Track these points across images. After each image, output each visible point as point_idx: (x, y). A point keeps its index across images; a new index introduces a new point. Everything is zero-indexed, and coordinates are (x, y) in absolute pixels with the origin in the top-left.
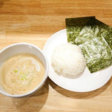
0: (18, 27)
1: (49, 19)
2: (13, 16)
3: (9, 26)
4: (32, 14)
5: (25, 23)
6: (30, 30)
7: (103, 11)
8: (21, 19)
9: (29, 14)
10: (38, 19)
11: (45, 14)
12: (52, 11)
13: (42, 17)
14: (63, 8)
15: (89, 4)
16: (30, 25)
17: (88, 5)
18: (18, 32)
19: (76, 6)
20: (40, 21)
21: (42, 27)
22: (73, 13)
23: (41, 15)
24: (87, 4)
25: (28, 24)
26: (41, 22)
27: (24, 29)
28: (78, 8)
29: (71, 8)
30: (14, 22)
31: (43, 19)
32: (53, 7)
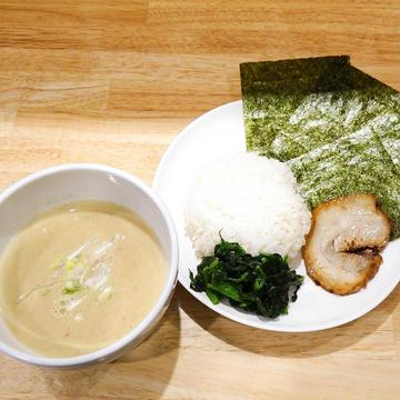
0: (61, 95)
1: (177, 66)
2: (47, 52)
3: (31, 89)
4: (115, 48)
5: (92, 80)
6: (105, 106)
7: (376, 39)
8: (74, 66)
9: (105, 46)
10: (138, 67)
11: (163, 47)
12: (187, 38)
13: (152, 57)
14: (230, 26)
15: (326, 12)
16: (107, 88)
17: (320, 18)
18: (63, 112)
19: (277, 17)
20: (145, 74)
21: (149, 94)
22: (264, 46)
23: (146, 52)
24: (319, 15)
25: (97, 83)
26: (148, 78)
27: (82, 101)
28: (285, 28)
29: (258, 26)
30: (47, 74)
31: (155, 67)
32: (193, 21)
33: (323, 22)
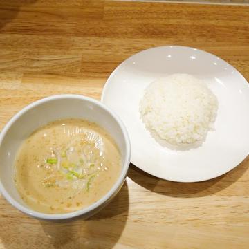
0: (50, 63)
1: (122, 46)
2: (41, 37)
3: (32, 60)
4: (85, 35)
5: (68, 54)
6: (79, 70)
7: (246, 30)
8: (59, 46)
9: (78, 34)
10: (99, 46)
11: (114, 34)
12: (129, 29)
13: (107, 40)
14: (155, 21)
15: (214, 13)
16: (80, 59)
17: (210, 17)
18: (53, 73)
19: (184, 17)
20: (103, 50)
21: (107, 63)
22: (177, 34)
23: (104, 37)
24: (210, 15)
25: (73, 56)
26: (105, 53)
27: (64, 68)
28: (189, 23)
29: (172, 22)
30: (42, 50)
31: (110, 46)
32: (132, 18)
33: (212, 19)
